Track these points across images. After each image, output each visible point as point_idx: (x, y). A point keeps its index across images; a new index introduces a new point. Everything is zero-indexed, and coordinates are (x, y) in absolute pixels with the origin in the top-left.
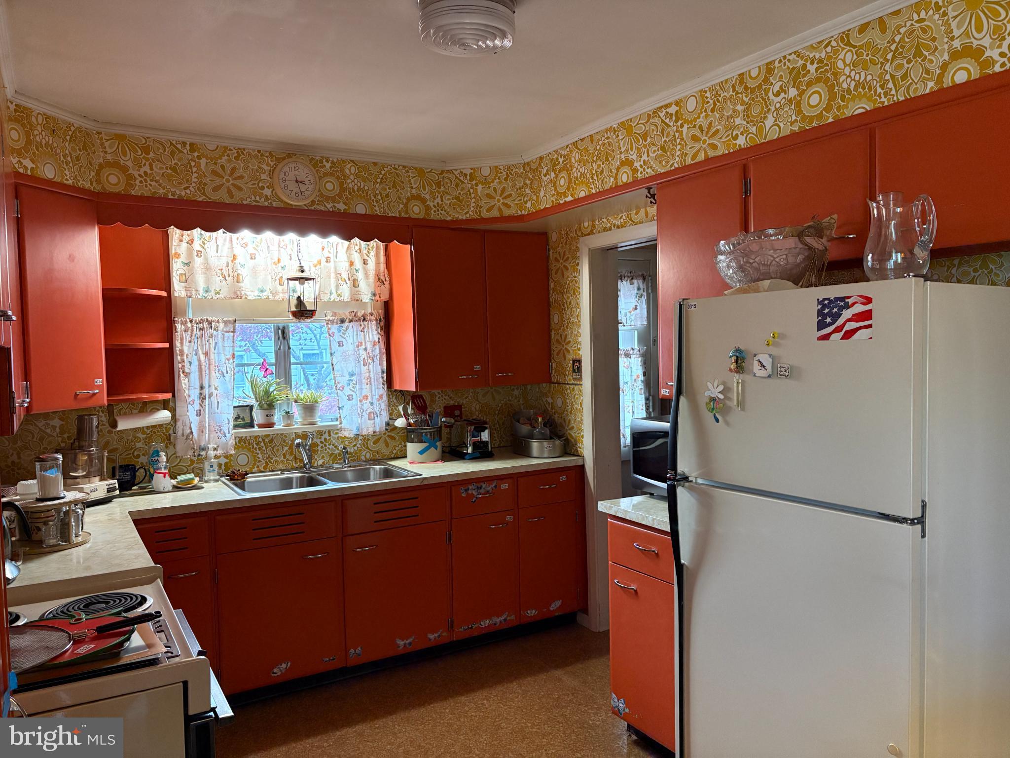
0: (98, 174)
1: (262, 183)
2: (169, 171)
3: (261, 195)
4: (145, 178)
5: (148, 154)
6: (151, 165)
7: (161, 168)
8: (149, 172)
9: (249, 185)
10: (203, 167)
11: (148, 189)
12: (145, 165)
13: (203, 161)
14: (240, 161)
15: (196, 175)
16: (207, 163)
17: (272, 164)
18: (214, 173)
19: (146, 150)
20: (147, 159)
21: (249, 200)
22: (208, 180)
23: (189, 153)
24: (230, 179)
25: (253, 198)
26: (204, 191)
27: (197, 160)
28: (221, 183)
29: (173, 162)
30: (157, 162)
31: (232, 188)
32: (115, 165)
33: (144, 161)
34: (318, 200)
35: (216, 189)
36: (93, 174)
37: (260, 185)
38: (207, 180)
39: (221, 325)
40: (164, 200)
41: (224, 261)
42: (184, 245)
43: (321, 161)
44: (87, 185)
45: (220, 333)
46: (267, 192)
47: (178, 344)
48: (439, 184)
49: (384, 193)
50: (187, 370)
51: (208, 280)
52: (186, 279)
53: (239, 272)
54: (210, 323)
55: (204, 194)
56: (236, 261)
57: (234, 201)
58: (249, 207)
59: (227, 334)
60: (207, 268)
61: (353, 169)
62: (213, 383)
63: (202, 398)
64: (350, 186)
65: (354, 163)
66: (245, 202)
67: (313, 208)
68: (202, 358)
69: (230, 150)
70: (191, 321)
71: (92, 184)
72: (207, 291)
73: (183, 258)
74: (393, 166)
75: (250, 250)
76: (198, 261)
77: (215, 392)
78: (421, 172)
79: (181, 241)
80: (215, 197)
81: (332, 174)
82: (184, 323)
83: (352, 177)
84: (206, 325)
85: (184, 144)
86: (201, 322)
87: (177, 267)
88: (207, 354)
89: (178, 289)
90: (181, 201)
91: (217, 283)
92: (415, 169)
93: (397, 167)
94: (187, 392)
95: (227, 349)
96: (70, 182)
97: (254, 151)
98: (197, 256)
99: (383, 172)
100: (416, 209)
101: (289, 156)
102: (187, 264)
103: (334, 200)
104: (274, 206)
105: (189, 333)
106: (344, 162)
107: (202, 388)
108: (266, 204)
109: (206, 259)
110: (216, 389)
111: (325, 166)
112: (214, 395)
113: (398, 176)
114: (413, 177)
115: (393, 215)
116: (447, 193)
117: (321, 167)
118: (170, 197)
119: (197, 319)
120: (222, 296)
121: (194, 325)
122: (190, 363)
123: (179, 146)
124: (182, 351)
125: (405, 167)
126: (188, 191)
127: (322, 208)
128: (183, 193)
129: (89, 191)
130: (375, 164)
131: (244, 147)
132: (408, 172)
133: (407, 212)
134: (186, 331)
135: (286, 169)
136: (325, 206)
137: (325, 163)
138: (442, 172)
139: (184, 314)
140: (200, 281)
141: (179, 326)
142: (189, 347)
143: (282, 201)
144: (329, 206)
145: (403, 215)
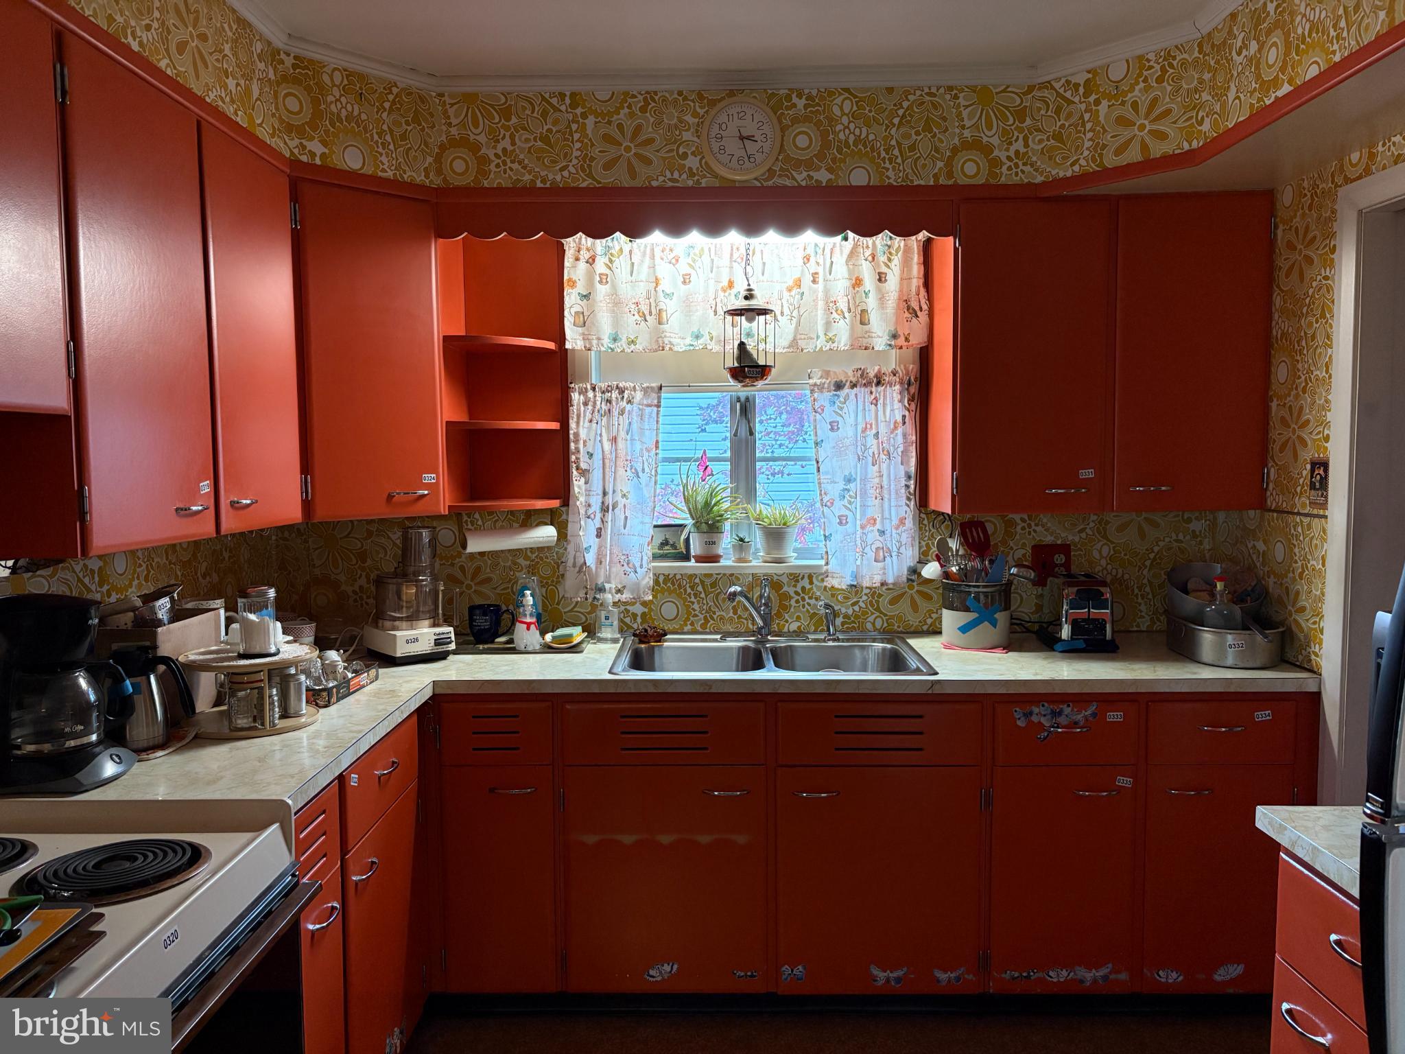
0: (438, 159)
1: (684, 148)
2: (540, 143)
3: (681, 169)
4: (503, 158)
5: (509, 120)
6: (512, 137)
7: (527, 140)
8: (510, 148)
9: (662, 154)
10: (589, 132)
11: (507, 175)
12: (503, 138)
13: (590, 121)
14: (648, 114)
15: (578, 145)
16: (596, 123)
17: (701, 112)
18: (607, 138)
19: (506, 113)
20: (507, 128)
21: (661, 179)
22: (597, 152)
23: (569, 110)
24: (632, 145)
25: (668, 175)
26: (590, 171)
27: (581, 120)
28: (619, 153)
29: (546, 128)
30: (522, 132)
31: (635, 162)
32: (463, 142)
33: (502, 132)
34: (781, 169)
35: (608, 166)
36: (430, 160)
37: (681, 150)
38: (595, 152)
39: (639, 395)
40: (531, 190)
41: (642, 289)
42: (582, 265)
43: (788, 98)
44: (420, 178)
45: (635, 407)
46: (692, 162)
47: (573, 425)
48: (1020, 114)
49: (906, 143)
50: (583, 466)
51: (616, 322)
52: (583, 321)
53: (662, 306)
54: (622, 391)
55: (590, 175)
56: (659, 289)
57: (638, 183)
58: (662, 190)
59: (648, 410)
60: (616, 303)
61: (847, 108)
62: (619, 488)
63: (605, 509)
64: (842, 136)
65: (851, 93)
66: (655, 184)
67: (770, 183)
68: (607, 446)
69: (634, 96)
70: (594, 389)
71: (427, 176)
72: (615, 340)
73: (581, 288)
74: (927, 90)
75: (683, 267)
76: (602, 290)
77: (622, 501)
78: (983, 94)
79: (577, 259)
80: (608, 179)
81: (807, 119)
82: (583, 392)
83: (845, 120)
84: (615, 394)
85: (562, 96)
86: (609, 390)
87: (572, 301)
88: (614, 440)
89: (574, 339)
90: (555, 190)
91: (631, 325)
92: (973, 89)
93: (934, 90)
94: (582, 499)
95: (647, 433)
96: (390, 174)
97: (671, 93)
98: (601, 282)
99: (905, 104)
100: (970, 169)
101: (732, 93)
102: (586, 297)
103: (809, 165)
104: (703, 185)
105: (590, 407)
106: (831, 94)
107: (605, 494)
108: (690, 183)
109: (614, 287)
110: (624, 496)
111: (794, 105)
112: (620, 506)
113: (936, 108)
114: (967, 107)
115: (922, 183)
116: (1038, 130)
117: (788, 108)
118: (539, 185)
119: (603, 385)
120: (639, 347)
121: (599, 394)
122: (591, 455)
123: (554, 101)
124: (577, 435)
125: (950, 88)
126: (566, 173)
127: (788, 183)
128: (558, 178)
129: (422, 187)
130: (890, 90)
131: (653, 88)
132: (956, 97)
133: (950, 174)
134: (586, 404)
135: (723, 118)
136: (794, 178)
137: (795, 99)
138: (1031, 89)
139: (586, 377)
140: (605, 323)
141: (576, 397)
142: (589, 429)
143: (716, 176)
144: (799, 178)
145: (942, 181)
